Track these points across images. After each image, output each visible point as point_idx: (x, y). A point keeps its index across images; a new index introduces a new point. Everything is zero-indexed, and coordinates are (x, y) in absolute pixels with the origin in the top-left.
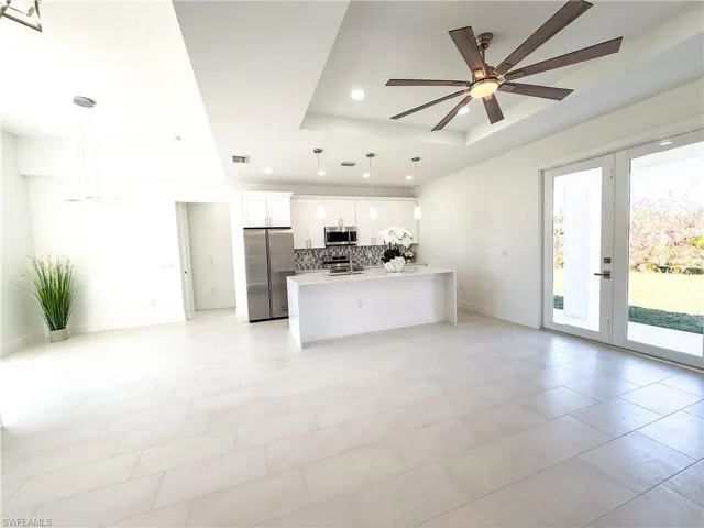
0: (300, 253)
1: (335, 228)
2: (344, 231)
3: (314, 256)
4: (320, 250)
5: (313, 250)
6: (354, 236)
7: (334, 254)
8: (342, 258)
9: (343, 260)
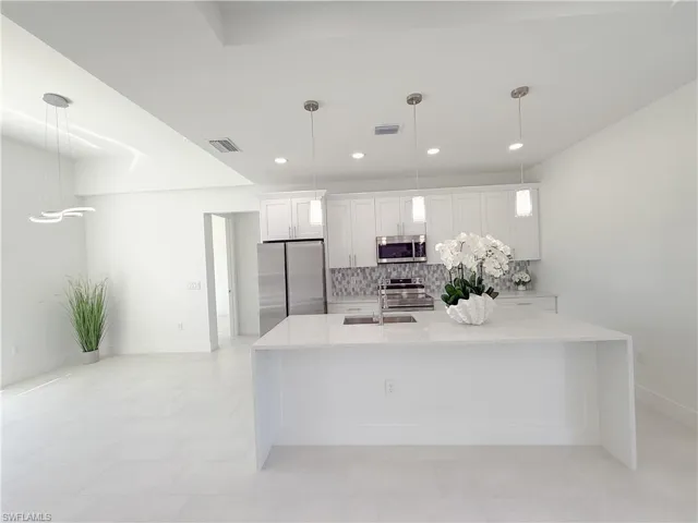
0: (344, 273)
1: (393, 237)
2: (406, 241)
3: (366, 278)
4: (373, 269)
5: (363, 270)
6: (421, 249)
7: (394, 275)
8: (405, 281)
9: (408, 284)
